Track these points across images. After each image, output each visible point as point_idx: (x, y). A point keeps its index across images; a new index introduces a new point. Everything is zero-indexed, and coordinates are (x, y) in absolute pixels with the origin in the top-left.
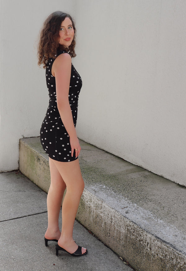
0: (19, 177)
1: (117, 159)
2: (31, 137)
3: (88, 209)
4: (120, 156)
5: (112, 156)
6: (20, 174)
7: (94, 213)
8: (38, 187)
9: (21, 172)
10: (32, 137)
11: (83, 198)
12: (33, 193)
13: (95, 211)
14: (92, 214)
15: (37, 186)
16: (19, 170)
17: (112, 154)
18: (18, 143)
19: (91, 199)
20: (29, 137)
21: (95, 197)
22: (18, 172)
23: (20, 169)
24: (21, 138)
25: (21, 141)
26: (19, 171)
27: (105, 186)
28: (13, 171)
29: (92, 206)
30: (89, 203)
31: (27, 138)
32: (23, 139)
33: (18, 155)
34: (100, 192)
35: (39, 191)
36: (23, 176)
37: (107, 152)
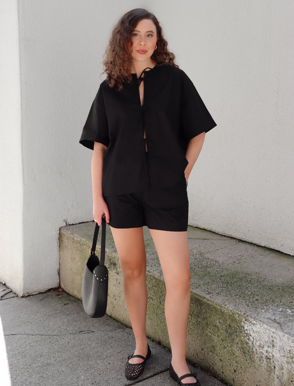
0: (66, 302)
1: (268, 252)
2: (80, 223)
3: (265, 362)
4: (272, 247)
5: (256, 248)
6: (64, 294)
7: (284, 371)
8: (114, 319)
9: (66, 292)
10: (83, 223)
11: (249, 339)
12: (110, 334)
13: (286, 366)
14: (277, 372)
15: (110, 317)
16: (60, 287)
17: (252, 243)
18: (57, 236)
19: (273, 341)
20: (77, 222)
21: (286, 335)
22: (60, 292)
23: (63, 286)
24: (62, 226)
25: (63, 232)
26: (60, 290)
27: (289, 311)
28: (49, 290)
29: (277, 355)
30: (266, 348)
31: (73, 225)
32: (65, 226)
33: (58, 259)
34: (290, 324)
35: (120, 327)
36: (72, 298)
37: (240, 241)
